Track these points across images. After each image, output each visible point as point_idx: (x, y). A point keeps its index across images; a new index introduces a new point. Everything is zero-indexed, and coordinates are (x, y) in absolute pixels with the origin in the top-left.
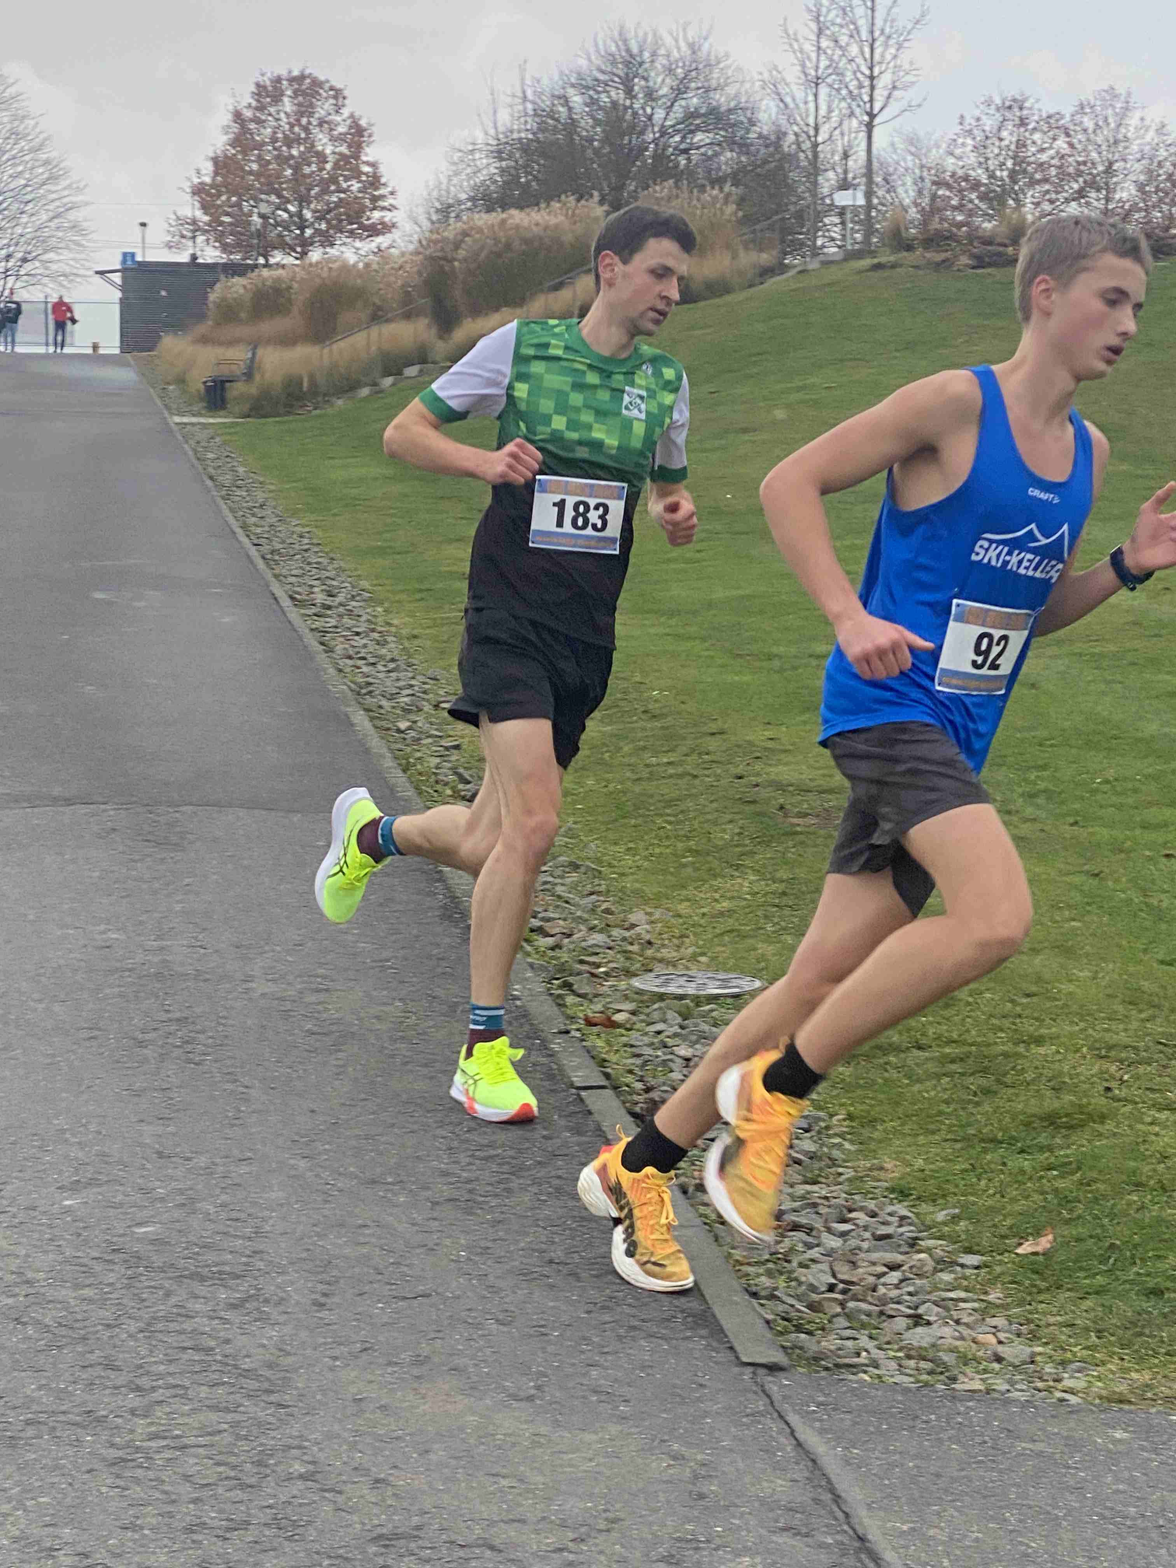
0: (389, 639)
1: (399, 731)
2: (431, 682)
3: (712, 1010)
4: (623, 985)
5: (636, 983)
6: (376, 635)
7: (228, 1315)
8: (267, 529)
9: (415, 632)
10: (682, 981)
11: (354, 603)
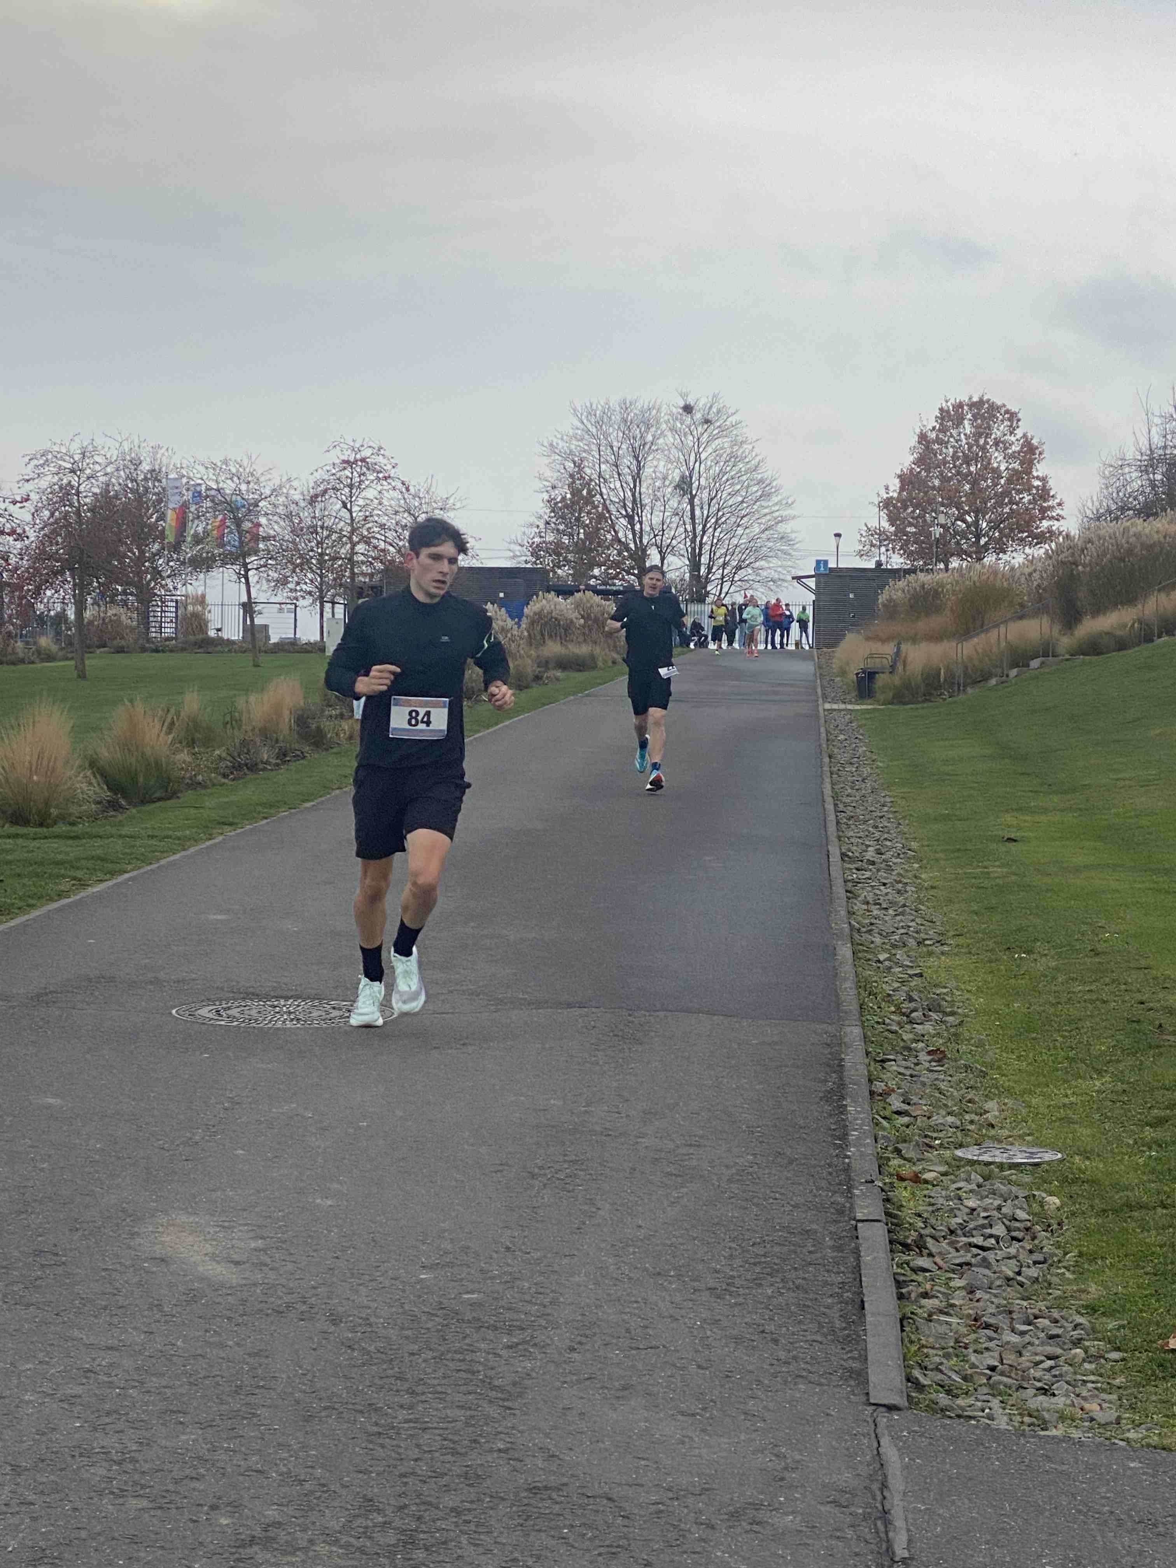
2: (926, 924)
3: (1011, 1175)
4: (948, 1153)
5: (959, 1153)
6: (899, 886)
7: (502, 1352)
9: (936, 884)
10: (997, 1152)
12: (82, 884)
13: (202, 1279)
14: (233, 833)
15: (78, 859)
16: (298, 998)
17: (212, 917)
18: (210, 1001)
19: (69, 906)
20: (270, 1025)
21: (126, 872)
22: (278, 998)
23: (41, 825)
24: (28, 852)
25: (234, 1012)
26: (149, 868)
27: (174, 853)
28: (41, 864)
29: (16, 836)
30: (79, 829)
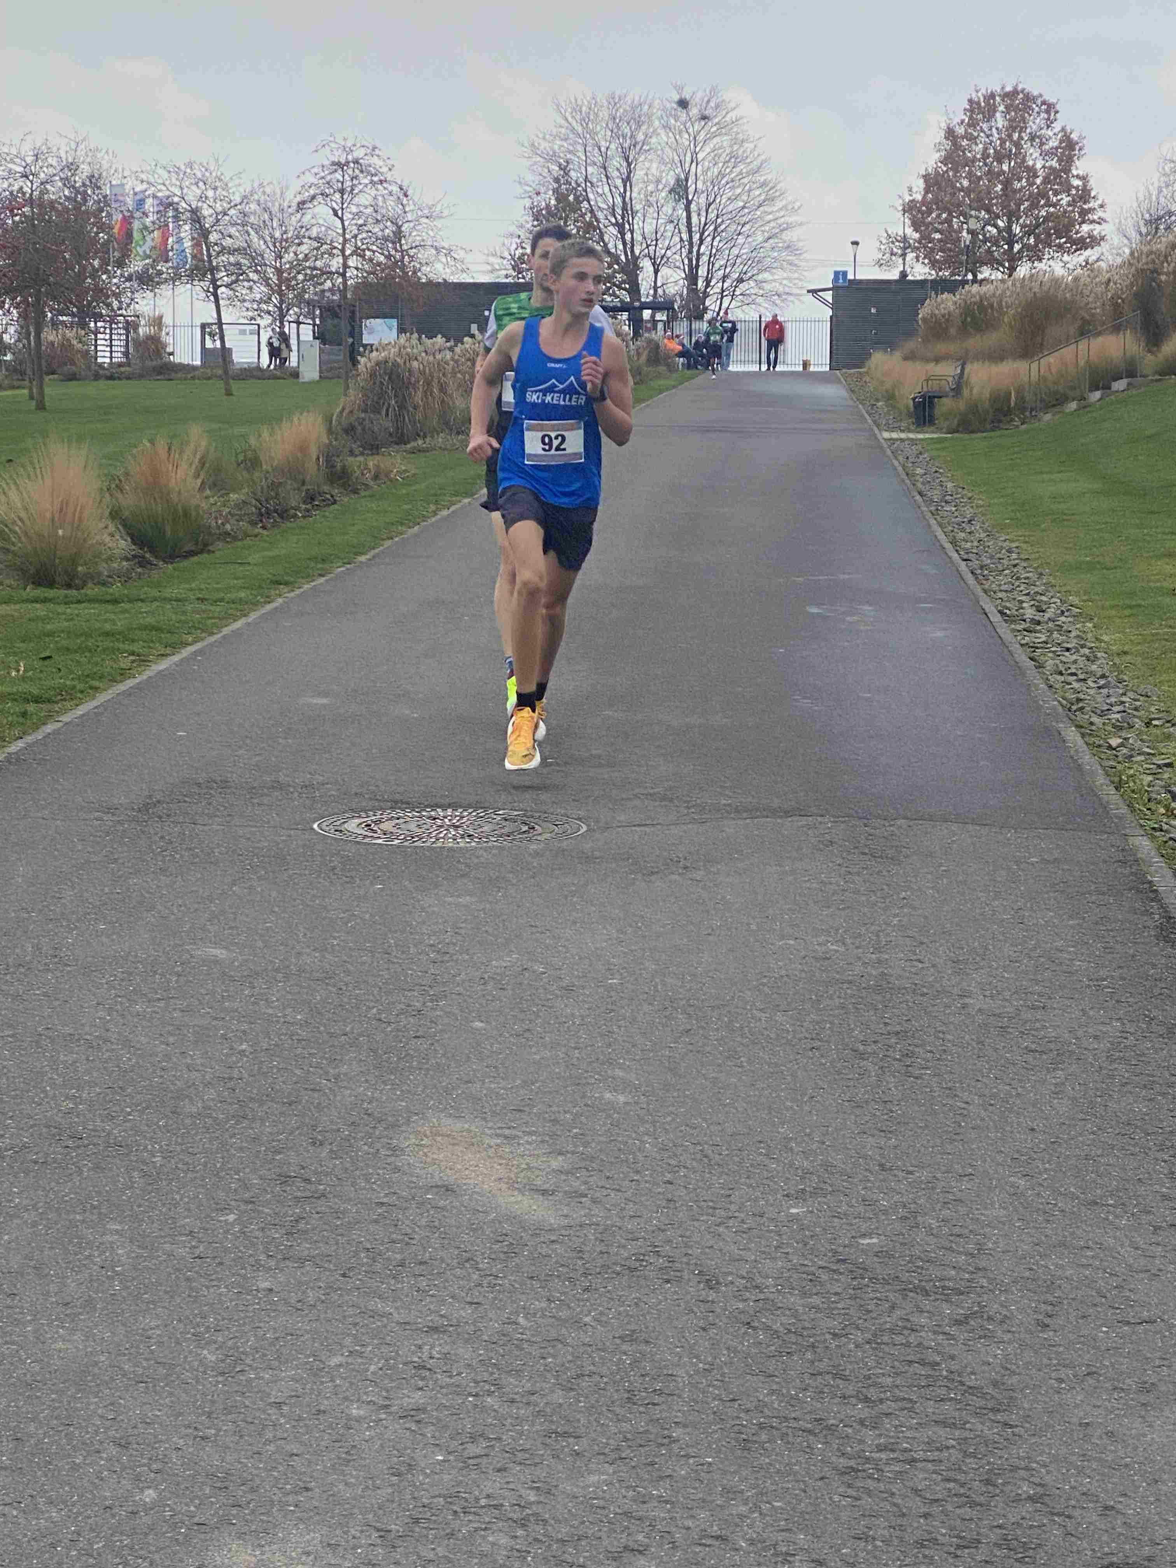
0: (1099, 655)
1: (1110, 747)
2: (1142, 698)
6: (1086, 651)
7: (953, 1331)
8: (976, 544)
9: (1126, 649)
11: (1063, 619)
12: (143, 661)
13: (512, 1218)
14: (292, 594)
15: (130, 629)
16: (461, 807)
17: (310, 700)
18: (356, 812)
19: (138, 687)
20: (439, 845)
21: (188, 644)
22: (434, 807)
23: (69, 586)
24: (68, 620)
25: (387, 826)
26: (212, 639)
27: (235, 621)
28: (88, 635)
29: (45, 600)
30: (116, 589)
